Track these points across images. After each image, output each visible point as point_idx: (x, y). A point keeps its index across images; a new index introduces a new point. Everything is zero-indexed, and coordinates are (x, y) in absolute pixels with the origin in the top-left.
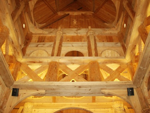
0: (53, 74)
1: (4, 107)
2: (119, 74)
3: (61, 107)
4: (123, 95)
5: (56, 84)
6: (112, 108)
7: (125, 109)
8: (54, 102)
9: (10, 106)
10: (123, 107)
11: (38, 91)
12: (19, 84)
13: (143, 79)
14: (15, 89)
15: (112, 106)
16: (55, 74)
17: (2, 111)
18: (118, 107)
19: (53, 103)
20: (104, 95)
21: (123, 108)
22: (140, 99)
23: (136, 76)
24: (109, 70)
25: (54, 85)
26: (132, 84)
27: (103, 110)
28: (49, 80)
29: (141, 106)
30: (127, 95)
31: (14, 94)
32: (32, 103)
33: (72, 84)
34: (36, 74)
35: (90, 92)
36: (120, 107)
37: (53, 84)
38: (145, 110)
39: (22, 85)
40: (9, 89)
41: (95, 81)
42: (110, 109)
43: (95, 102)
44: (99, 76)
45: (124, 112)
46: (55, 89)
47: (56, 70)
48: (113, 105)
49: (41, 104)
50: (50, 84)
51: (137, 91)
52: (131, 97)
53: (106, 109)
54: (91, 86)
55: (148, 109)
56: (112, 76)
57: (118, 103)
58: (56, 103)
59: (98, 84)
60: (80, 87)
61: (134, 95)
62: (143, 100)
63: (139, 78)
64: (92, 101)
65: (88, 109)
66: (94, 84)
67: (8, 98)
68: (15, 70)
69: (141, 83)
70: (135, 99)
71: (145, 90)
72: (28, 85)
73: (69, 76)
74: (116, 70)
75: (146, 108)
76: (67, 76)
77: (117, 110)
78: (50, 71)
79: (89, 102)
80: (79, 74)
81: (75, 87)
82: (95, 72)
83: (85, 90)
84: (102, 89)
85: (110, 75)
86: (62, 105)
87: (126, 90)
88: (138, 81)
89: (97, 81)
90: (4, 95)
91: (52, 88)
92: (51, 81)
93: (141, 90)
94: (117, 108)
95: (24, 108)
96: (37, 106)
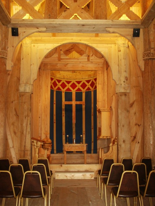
0: (52, 9)
1: (7, 47)
2: (129, 9)
3: (62, 41)
4: (128, 35)
5: (58, 23)
6: (115, 44)
7: (129, 46)
8: (54, 37)
9: (13, 47)
10: (128, 43)
11: (38, 28)
12: (17, 22)
13: (152, 20)
14: (14, 28)
15: (116, 42)
16: (55, 8)
17: (6, 52)
18: (122, 43)
19: (52, 37)
20: (108, 32)
21: (127, 45)
22: (145, 41)
23: (145, 18)
24: (117, 2)
25: (56, 24)
26: (140, 24)
27: (106, 45)
28: (49, 17)
29: (144, 48)
30: (132, 36)
31: (15, 34)
32: (30, 38)
33: (74, 23)
34: (32, 7)
35: (94, 29)
36: (124, 44)
37: (54, 23)
38: (146, 52)
39: (21, 23)
40: (7, 27)
41: (100, 19)
42: (113, 45)
43: (98, 37)
44: (106, 11)
45: (127, 49)
46: (56, 27)
47: (55, 3)
48: (117, 40)
49: (40, 38)
50: (51, 23)
51: (143, 31)
52: (136, 38)
53: (109, 45)
54: (95, 25)
55: (150, 52)
56: (120, 11)
57: (122, 39)
58: (56, 37)
59: (102, 23)
60: (83, 25)
61: (139, 37)
62: (147, 42)
63: (148, 20)
64: (94, 36)
65: (90, 45)
66: (99, 23)
67: (8, 38)
68: (7, 3)
69: (149, 23)
70: (140, 40)
71: (151, 32)
72: (27, 23)
73: (70, 9)
74: (125, 2)
75: (148, 51)
76: (69, 9)
77: (120, 47)
78: (49, 3)
79: (91, 37)
80: (83, 7)
81: (79, 25)
82: (100, 6)
83: (89, 28)
84: (106, 28)
85: (118, 8)
86: (62, 39)
87: (132, 30)
88: (147, 22)
89: (102, 19)
90: (4, 35)
91: (53, 26)
92: (52, 19)
93: (148, 31)
94: (120, 45)
95: (22, 44)
96: (36, 40)
